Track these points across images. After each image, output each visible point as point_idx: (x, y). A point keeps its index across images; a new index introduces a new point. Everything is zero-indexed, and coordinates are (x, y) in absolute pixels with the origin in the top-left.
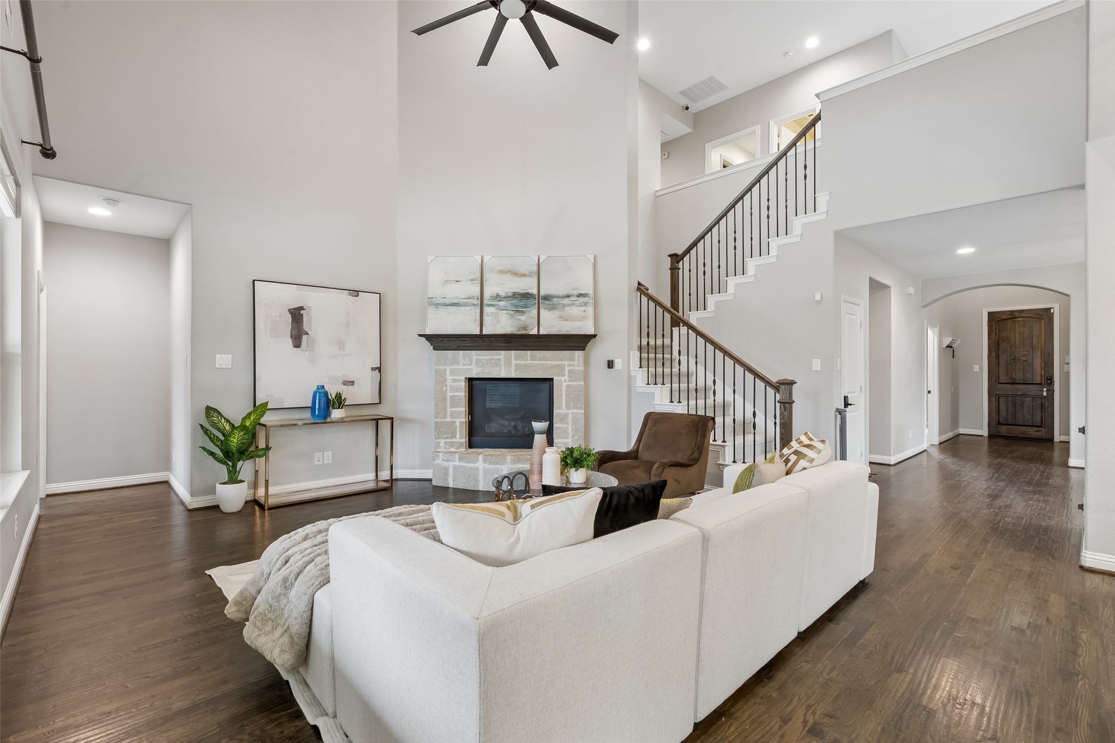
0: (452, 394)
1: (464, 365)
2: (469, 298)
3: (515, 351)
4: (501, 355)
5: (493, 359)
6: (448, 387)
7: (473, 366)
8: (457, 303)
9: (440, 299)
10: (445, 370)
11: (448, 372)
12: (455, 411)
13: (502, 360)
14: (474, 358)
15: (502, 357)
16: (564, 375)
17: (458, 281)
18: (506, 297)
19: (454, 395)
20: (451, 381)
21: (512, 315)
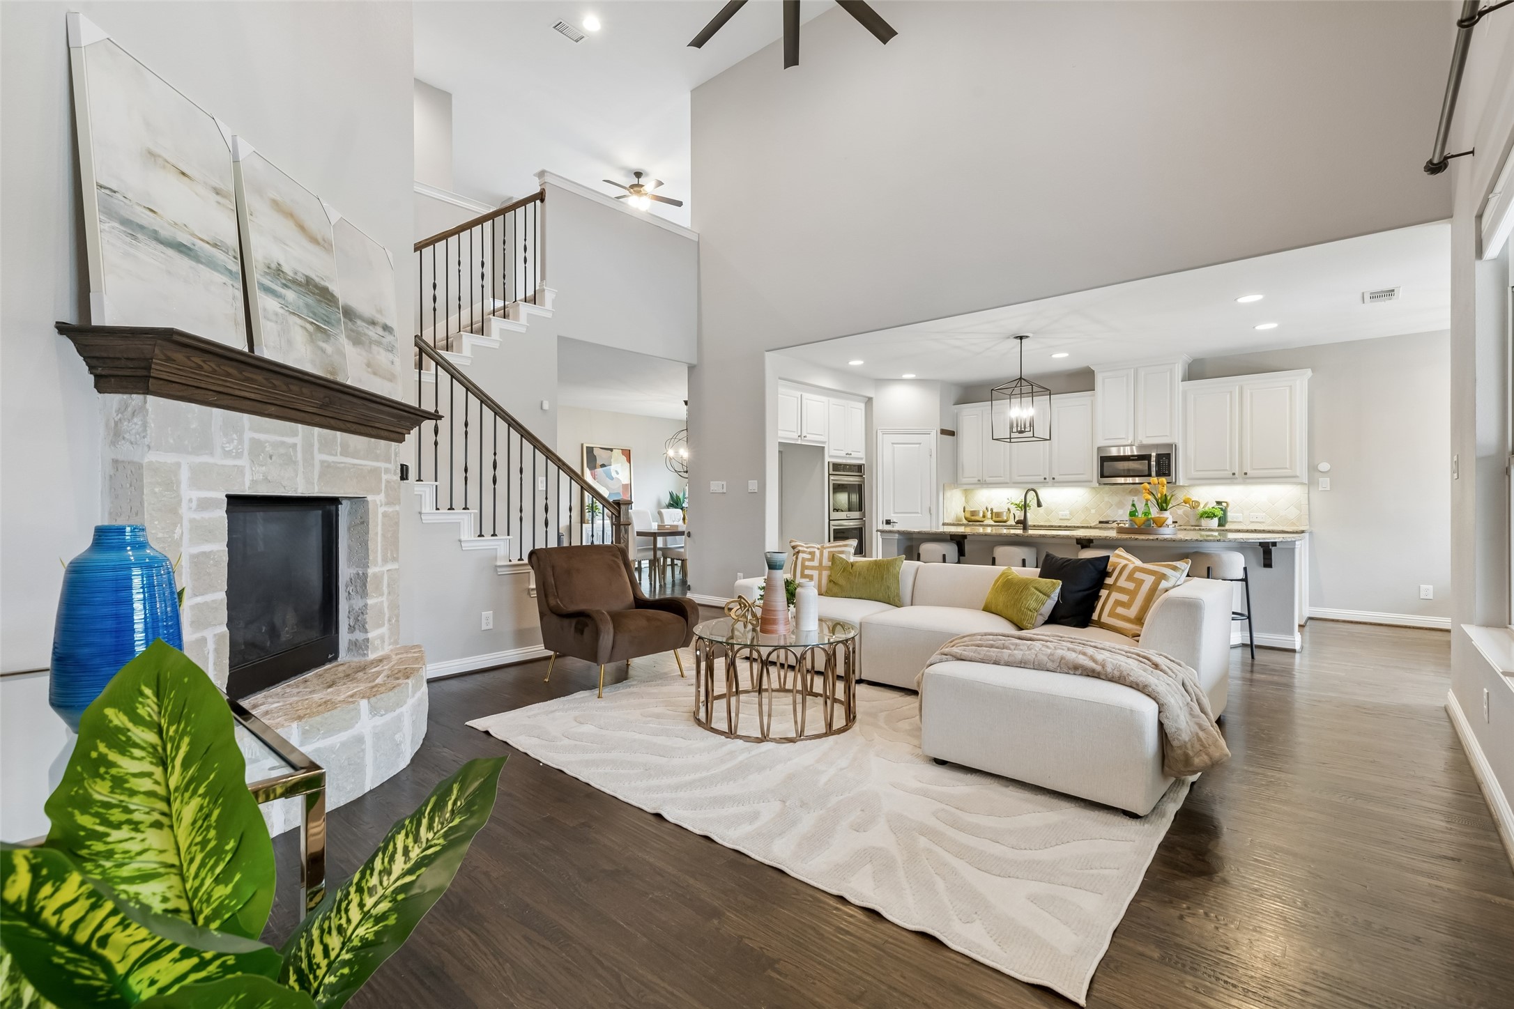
0: (196, 550)
1: (227, 454)
2: (215, 246)
3: (320, 430)
4: (295, 434)
5: (283, 443)
6: (186, 523)
7: (244, 462)
8: (190, 249)
9: (139, 210)
10: (178, 465)
11: (184, 475)
12: (206, 603)
13: (299, 448)
14: (248, 435)
15: (298, 440)
16: (379, 493)
17: (183, 174)
18: (292, 283)
19: (204, 553)
20: (194, 505)
21: (311, 335)
